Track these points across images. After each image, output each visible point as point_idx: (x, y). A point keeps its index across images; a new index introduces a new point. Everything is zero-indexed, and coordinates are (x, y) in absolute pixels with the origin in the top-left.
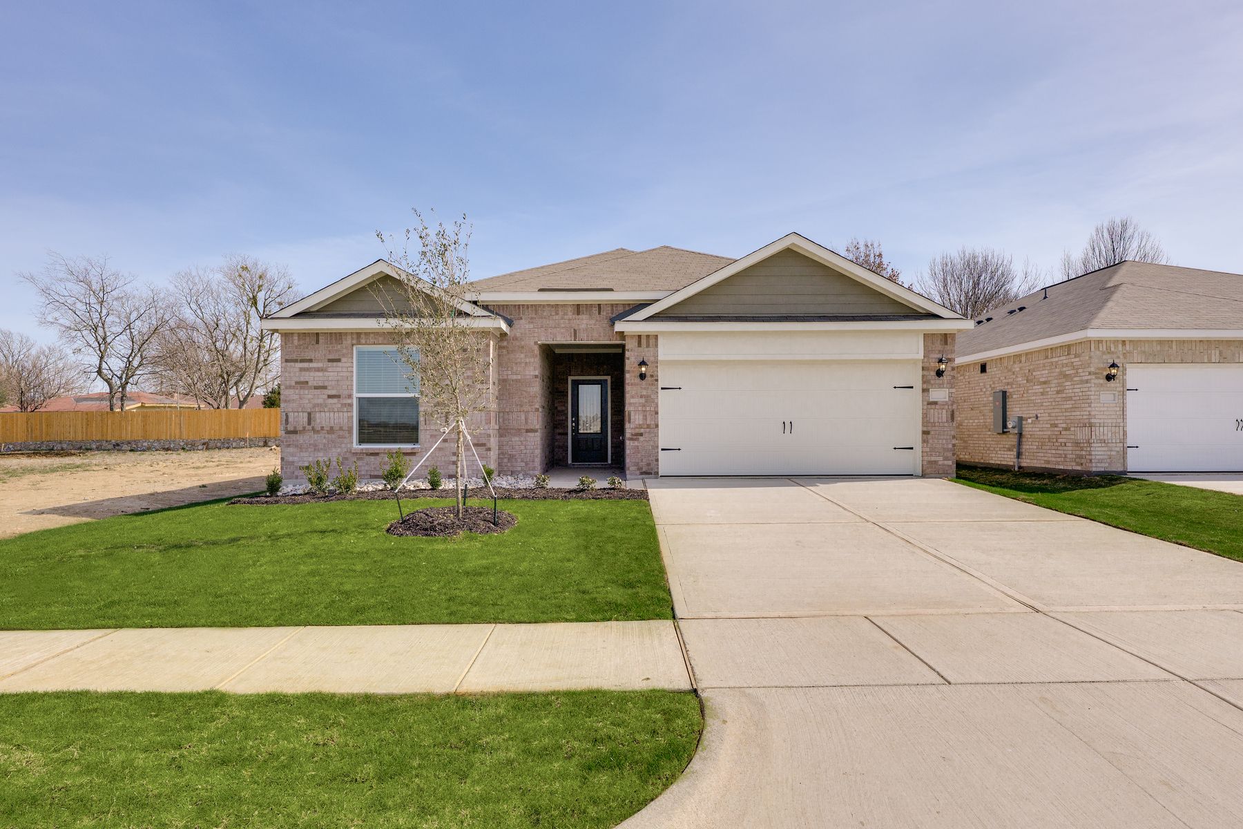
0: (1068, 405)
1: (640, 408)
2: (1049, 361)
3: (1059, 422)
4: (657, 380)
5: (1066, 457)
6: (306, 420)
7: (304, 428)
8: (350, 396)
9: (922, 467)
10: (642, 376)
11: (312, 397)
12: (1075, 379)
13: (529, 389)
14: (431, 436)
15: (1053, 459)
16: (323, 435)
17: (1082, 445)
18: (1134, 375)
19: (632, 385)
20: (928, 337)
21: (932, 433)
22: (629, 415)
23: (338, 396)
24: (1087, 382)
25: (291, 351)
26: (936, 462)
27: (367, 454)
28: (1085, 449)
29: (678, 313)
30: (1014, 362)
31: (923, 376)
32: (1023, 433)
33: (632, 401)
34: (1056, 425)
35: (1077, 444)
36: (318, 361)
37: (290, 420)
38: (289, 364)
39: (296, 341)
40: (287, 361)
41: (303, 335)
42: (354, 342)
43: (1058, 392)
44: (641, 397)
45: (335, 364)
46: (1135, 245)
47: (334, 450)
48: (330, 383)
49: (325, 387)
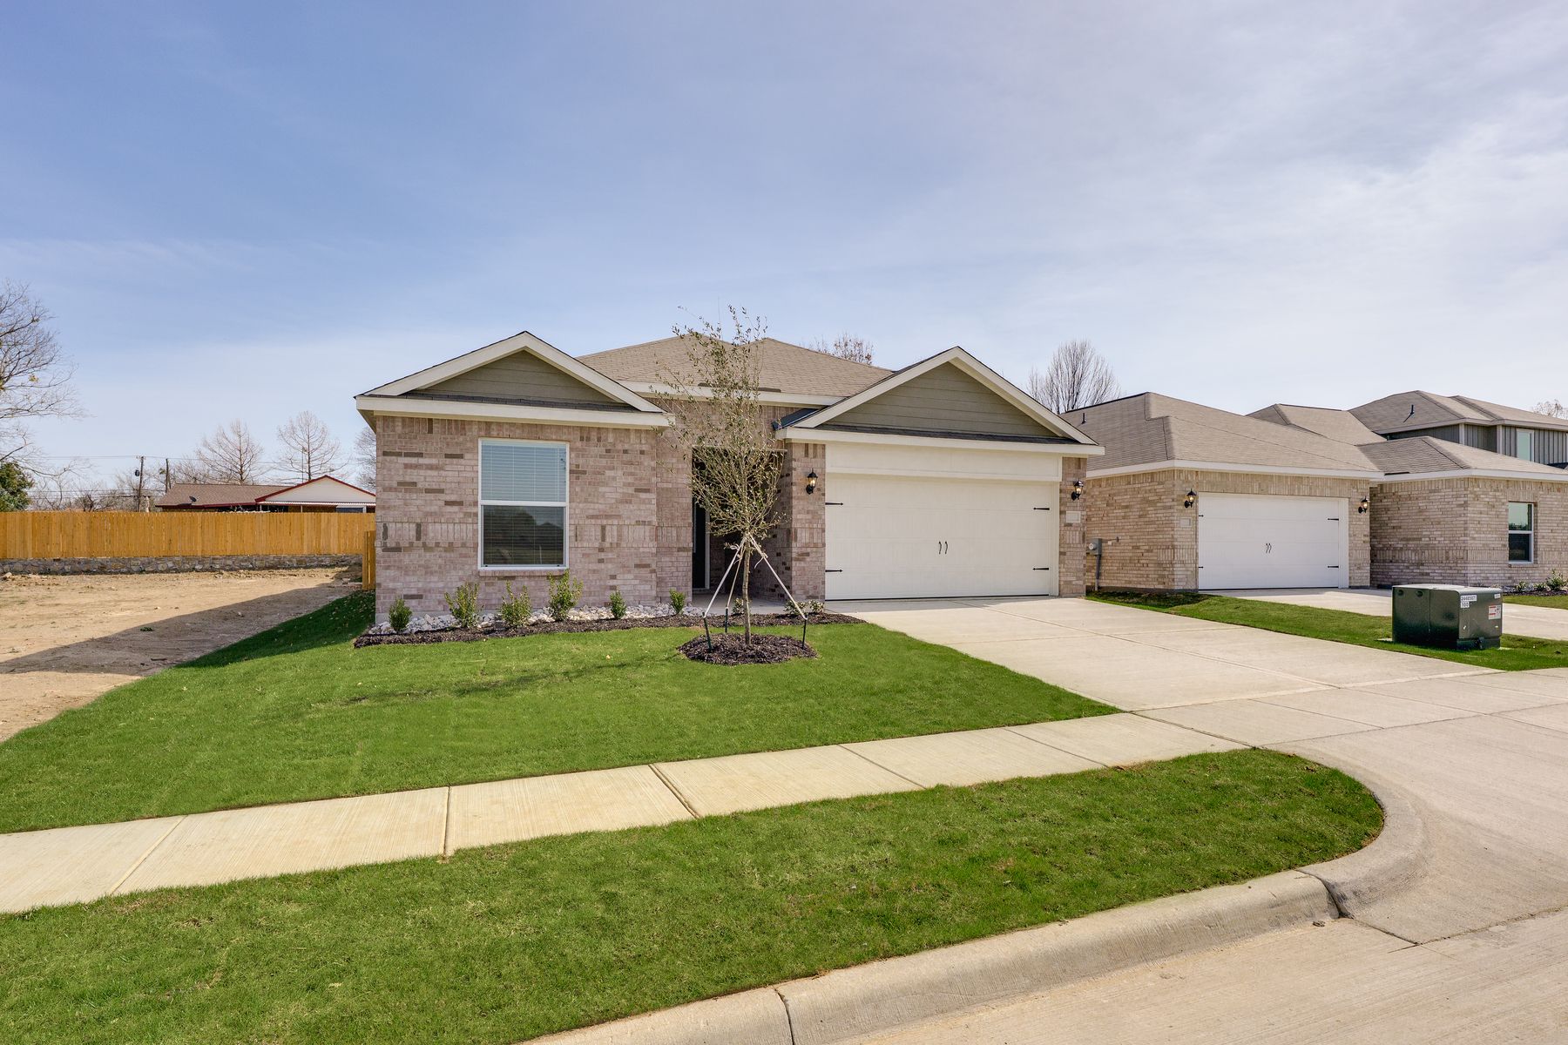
0: (1151, 528)
1: (807, 525)
2: (1130, 486)
3: (1141, 544)
4: (824, 495)
5: (1147, 577)
6: (413, 533)
7: (411, 544)
8: (476, 503)
9: (1060, 587)
10: (810, 489)
11: (422, 503)
12: (1159, 504)
13: (680, 500)
14: (583, 555)
15: (1134, 579)
16: (438, 554)
17: (1164, 566)
18: (1205, 503)
19: (798, 499)
20: (1067, 460)
21: (1068, 554)
22: (796, 532)
23: (460, 503)
24: (1170, 507)
25: (391, 441)
26: (1071, 582)
27: (499, 578)
28: (1167, 569)
29: (849, 421)
30: (1093, 486)
31: (1061, 499)
32: (1103, 555)
33: (799, 517)
34: (1138, 548)
35: (1159, 564)
36: (431, 456)
37: (391, 532)
38: (388, 458)
39: (400, 428)
40: (385, 454)
41: (409, 421)
42: (482, 433)
43: (1140, 516)
44: (808, 513)
45: (455, 461)
46: (1091, 368)
47: (453, 573)
48: (448, 486)
49: (441, 491)
